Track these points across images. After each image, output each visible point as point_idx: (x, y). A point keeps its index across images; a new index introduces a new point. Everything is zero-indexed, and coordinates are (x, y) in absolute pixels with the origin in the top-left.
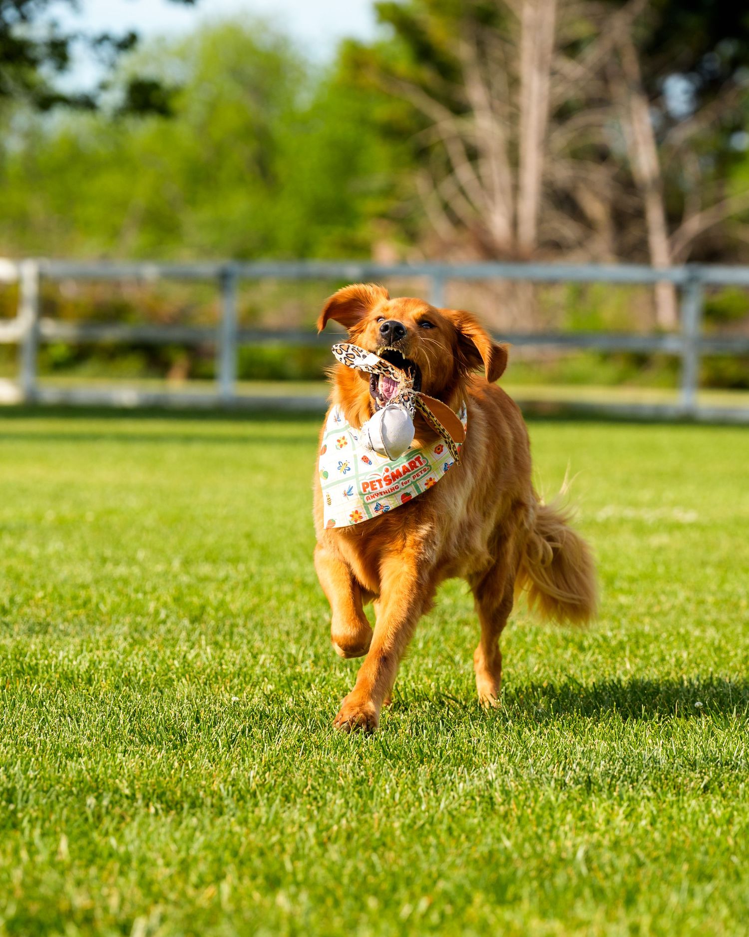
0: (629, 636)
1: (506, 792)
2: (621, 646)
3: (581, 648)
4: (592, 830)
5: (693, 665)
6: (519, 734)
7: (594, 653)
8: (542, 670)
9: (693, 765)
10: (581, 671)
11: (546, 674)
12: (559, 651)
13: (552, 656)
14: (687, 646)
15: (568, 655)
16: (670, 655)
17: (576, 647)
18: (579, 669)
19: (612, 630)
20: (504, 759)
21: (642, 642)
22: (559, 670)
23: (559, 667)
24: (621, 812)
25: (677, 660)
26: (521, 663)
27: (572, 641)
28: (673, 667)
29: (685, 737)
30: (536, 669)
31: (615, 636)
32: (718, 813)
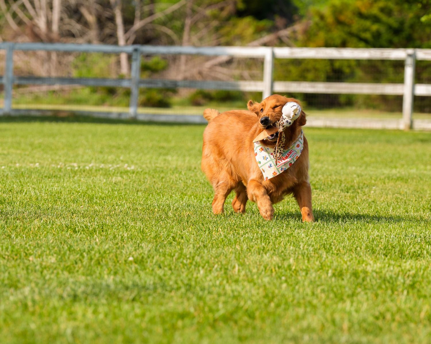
0: (98, 226)
1: (34, 301)
2: (95, 230)
3: (75, 231)
4: (75, 319)
5: (130, 240)
6: (42, 272)
7: (81, 233)
8: (55, 242)
9: (127, 288)
10: (74, 242)
11: (57, 243)
12: (63, 233)
13: (60, 234)
14: (127, 230)
15: (67, 235)
16: (118, 235)
17: (72, 231)
18: (73, 241)
19: (90, 223)
20: (33, 285)
21: (105, 228)
22: (63, 242)
23: (63, 240)
24: (90, 310)
25: (122, 237)
26: (44, 239)
27: (70, 228)
28: (120, 241)
29: (123, 274)
30: (51, 241)
31: (92, 225)
32: (138, 311)
